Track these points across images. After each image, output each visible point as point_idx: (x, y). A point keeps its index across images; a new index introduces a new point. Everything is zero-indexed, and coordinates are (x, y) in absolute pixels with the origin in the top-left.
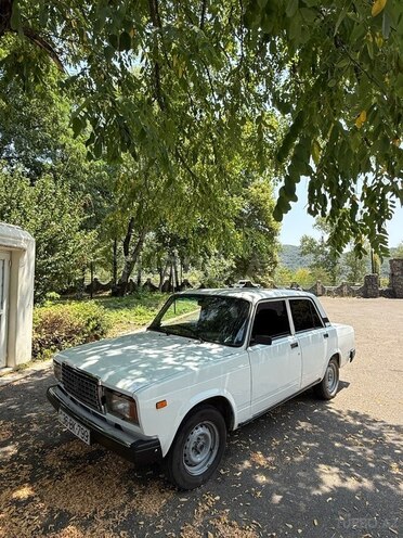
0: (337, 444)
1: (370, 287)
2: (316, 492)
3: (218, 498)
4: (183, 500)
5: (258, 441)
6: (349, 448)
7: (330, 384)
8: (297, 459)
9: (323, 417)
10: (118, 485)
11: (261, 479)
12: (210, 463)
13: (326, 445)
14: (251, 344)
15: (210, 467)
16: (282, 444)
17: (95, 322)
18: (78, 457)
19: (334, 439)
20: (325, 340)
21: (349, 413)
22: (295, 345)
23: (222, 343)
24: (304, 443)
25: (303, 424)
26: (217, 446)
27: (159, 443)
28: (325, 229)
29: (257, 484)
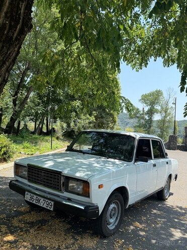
0: (176, 220)
1: (172, 143)
2: (172, 239)
3: (123, 241)
4: (105, 241)
5: (134, 218)
6: (183, 222)
7: (166, 191)
8: (158, 226)
9: (165, 208)
10: (65, 235)
11: (142, 233)
12: (116, 224)
13: (170, 220)
14: (136, 161)
15: (116, 226)
16: (147, 220)
17: (5, 149)
18: (33, 223)
19: (174, 218)
20: (167, 165)
21: (178, 207)
22: (155, 165)
23: (120, 159)
24: (159, 219)
25: (155, 211)
26: (119, 215)
27: (98, 208)
28: (146, 103)
29: (141, 236)
